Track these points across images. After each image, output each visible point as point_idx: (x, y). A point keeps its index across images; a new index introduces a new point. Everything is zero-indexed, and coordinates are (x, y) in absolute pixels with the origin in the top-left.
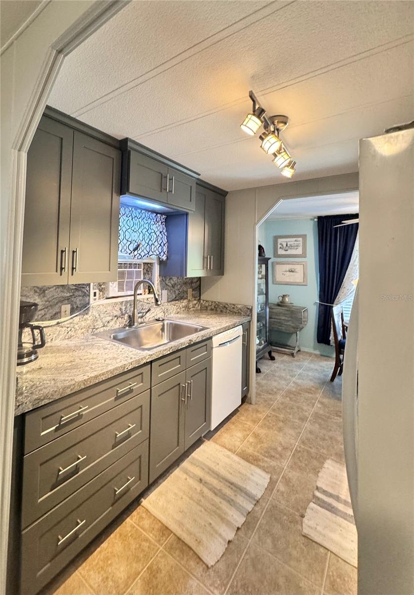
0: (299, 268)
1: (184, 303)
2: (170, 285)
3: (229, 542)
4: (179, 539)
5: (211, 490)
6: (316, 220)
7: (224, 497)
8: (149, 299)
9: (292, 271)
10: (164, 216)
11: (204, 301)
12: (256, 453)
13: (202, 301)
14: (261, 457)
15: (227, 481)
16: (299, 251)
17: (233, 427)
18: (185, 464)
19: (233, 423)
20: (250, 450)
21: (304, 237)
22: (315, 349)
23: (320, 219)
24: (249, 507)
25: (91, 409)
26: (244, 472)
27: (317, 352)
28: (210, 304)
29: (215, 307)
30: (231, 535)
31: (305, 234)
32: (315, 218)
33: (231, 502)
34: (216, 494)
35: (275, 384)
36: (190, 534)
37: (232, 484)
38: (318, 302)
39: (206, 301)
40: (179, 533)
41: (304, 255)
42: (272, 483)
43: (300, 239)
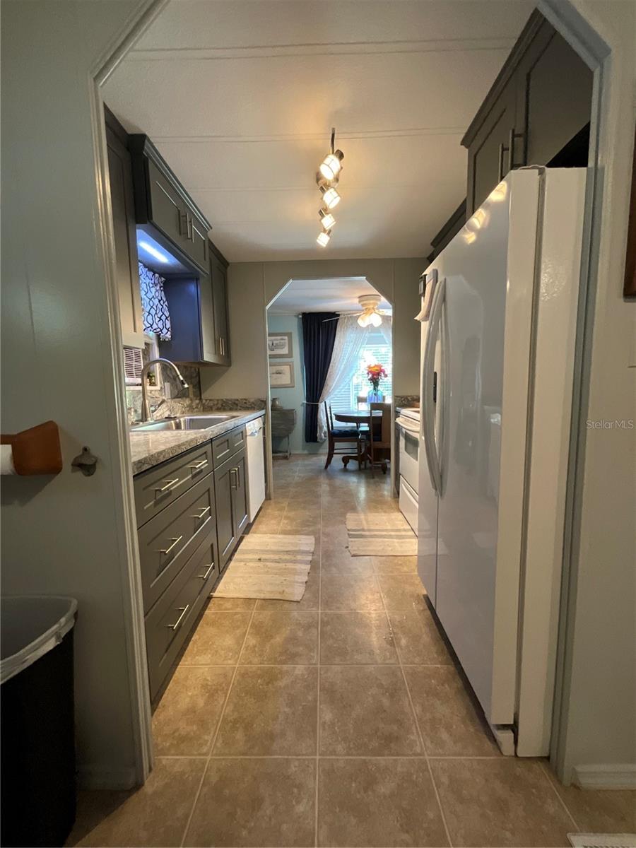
0: (286, 369)
1: (187, 402)
2: (171, 376)
3: (306, 582)
4: (264, 599)
5: (272, 562)
6: (300, 316)
7: (287, 561)
8: (153, 392)
9: (280, 373)
10: (163, 279)
11: (206, 400)
12: (295, 528)
13: (204, 401)
14: (300, 529)
15: (284, 552)
16: (285, 351)
17: (264, 519)
18: (236, 556)
19: (263, 517)
20: (289, 528)
21: (289, 335)
22: (303, 449)
23: (304, 314)
24: (310, 558)
25: (181, 482)
26: (293, 541)
27: (306, 452)
28: (216, 402)
29: (222, 406)
30: (306, 578)
31: (290, 331)
32: (299, 314)
33: (295, 562)
34: (279, 562)
35: (283, 481)
36: (272, 592)
37: (287, 552)
38: (305, 402)
39: (210, 400)
40: (262, 596)
41: (290, 355)
42: (317, 541)
43: (286, 338)
